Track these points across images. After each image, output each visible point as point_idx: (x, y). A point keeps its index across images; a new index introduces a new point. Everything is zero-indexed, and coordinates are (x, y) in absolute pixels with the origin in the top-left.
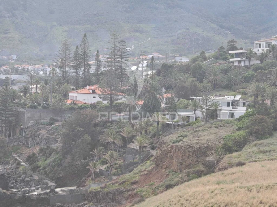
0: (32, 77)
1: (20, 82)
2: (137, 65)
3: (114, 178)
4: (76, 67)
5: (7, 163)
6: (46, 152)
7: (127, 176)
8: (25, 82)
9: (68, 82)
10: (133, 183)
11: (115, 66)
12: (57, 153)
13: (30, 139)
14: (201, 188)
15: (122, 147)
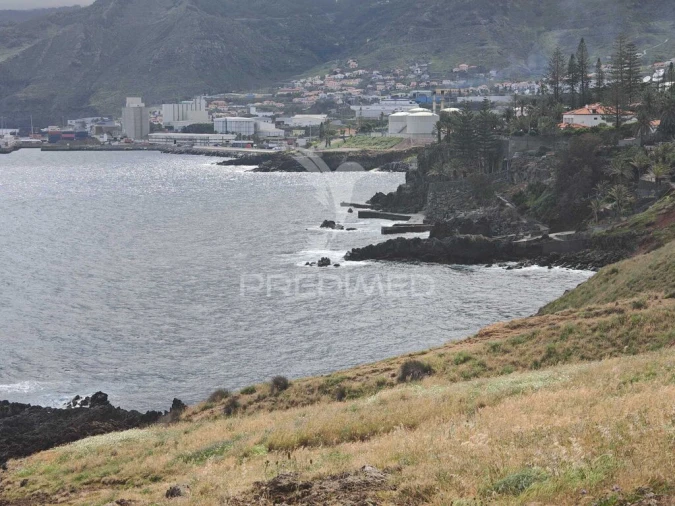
0: (516, 97)
1: (501, 104)
2: (651, 75)
3: (624, 219)
4: (572, 82)
5: (487, 205)
6: (537, 190)
7: (640, 216)
8: (507, 104)
9: (561, 101)
10: (648, 225)
11: (622, 78)
12: (550, 190)
13: (516, 174)
15: (632, 180)
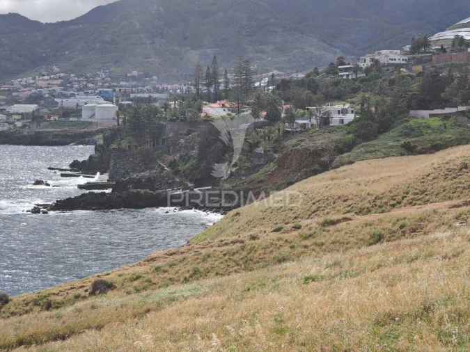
0: (171, 94)
1: (161, 99)
2: (260, 81)
3: (244, 178)
4: (208, 85)
5: (153, 168)
6: (185, 159)
7: (254, 176)
8: (165, 99)
9: (201, 98)
10: (259, 182)
11: (241, 83)
12: (194, 158)
13: (171, 147)
14: (317, 184)
15: (248, 152)
